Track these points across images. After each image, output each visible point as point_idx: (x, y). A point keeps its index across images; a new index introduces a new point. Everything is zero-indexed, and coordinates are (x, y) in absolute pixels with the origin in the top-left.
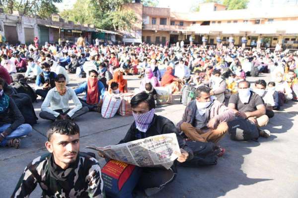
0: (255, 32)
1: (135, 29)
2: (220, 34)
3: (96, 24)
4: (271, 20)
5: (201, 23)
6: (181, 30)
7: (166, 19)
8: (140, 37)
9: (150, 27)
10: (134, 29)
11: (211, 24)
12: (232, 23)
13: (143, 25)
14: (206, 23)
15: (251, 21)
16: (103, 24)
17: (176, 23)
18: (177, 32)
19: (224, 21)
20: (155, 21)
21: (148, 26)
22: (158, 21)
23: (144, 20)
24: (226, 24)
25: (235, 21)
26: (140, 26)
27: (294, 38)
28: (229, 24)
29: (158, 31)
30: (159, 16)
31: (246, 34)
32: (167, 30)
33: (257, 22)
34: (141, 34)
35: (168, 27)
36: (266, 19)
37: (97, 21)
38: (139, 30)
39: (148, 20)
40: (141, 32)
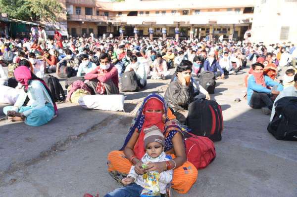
0: (189, 22)
1: (60, 21)
2: (152, 25)
3: (9, 13)
4: (197, 11)
5: (128, 13)
6: (110, 21)
7: (92, 8)
8: (66, 29)
9: (75, 18)
10: (58, 20)
11: (138, 14)
12: (160, 14)
13: (68, 15)
14: (133, 14)
15: (179, 11)
16: (19, 12)
17: (100, 13)
18: (105, 23)
19: (152, 11)
20: (80, 11)
21: (73, 16)
22: (83, 11)
23: (69, 9)
24: (155, 14)
25: (164, 12)
26: (64, 17)
27: (219, 28)
28: (157, 15)
29: (86, 22)
30: (83, 6)
31: (179, 25)
32: (95, 21)
33: (185, 12)
34: (66, 26)
35: (94, 18)
36: (193, 10)
37: (10, 10)
38: (64, 21)
39: (72, 9)
40: (66, 23)
